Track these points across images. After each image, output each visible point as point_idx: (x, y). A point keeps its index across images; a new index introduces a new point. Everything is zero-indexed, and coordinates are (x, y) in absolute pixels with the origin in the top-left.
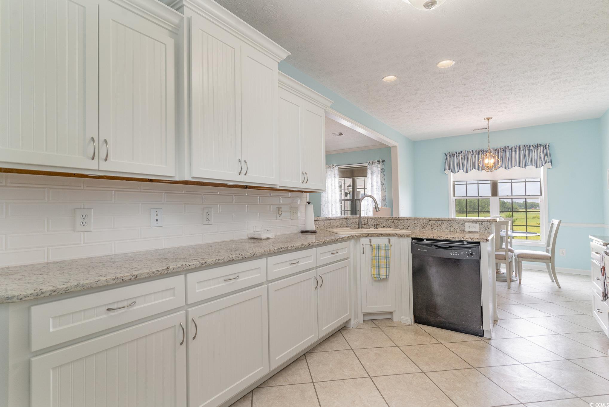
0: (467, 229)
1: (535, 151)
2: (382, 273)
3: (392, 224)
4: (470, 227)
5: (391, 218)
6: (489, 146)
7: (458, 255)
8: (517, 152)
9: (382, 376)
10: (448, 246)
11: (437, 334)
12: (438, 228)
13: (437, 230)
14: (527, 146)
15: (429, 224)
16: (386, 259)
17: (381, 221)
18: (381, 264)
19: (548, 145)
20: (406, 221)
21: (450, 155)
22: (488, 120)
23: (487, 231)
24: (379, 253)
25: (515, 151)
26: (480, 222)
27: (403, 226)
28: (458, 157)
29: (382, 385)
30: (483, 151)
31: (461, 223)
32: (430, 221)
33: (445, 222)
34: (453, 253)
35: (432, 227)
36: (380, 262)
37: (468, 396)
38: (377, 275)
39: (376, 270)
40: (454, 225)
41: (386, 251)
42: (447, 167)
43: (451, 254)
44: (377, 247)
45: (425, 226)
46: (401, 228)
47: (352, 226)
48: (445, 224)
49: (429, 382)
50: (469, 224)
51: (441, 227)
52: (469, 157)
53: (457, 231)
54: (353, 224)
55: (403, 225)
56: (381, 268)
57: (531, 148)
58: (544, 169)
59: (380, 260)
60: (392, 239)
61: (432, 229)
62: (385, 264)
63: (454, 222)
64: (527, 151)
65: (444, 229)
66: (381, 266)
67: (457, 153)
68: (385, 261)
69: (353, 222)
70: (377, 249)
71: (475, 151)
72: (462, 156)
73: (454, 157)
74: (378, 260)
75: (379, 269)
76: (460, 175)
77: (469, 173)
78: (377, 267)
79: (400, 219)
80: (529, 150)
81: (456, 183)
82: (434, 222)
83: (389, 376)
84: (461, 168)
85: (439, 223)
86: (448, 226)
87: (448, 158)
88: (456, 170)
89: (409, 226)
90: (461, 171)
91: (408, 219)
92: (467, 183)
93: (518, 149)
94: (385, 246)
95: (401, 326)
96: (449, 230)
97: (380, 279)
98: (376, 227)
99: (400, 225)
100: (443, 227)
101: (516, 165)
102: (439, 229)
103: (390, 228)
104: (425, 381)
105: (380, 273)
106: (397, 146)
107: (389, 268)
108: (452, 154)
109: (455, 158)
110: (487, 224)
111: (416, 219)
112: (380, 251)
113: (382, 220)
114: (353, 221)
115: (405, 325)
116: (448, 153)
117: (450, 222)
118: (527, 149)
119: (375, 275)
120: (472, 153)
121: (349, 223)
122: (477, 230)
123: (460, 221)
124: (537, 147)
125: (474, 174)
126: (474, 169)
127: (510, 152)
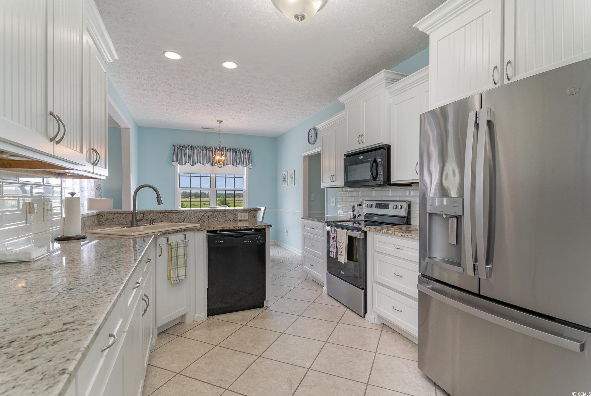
0: (239, 218)
1: (243, 154)
2: (181, 274)
3: (165, 217)
4: (241, 216)
5: (163, 212)
6: (220, 145)
7: (250, 241)
8: (231, 153)
9: (235, 381)
10: (242, 235)
11: (234, 319)
12: (214, 219)
13: (213, 220)
14: (238, 149)
15: (206, 216)
16: (185, 257)
17: (150, 215)
18: (179, 264)
19: (250, 150)
20: (182, 213)
21: (178, 147)
22: (220, 122)
23: (253, 218)
24: (177, 252)
25: (230, 152)
26: (249, 212)
27: (178, 220)
28: (185, 150)
29: (244, 389)
30: (207, 148)
31: (234, 213)
32: (207, 212)
33: (221, 213)
34: (246, 241)
35: (208, 219)
36: (178, 262)
37: (301, 356)
38: (176, 277)
39: (175, 272)
40: (228, 215)
41: (184, 248)
42: (175, 158)
43: (245, 242)
44: (175, 245)
45: (202, 218)
46: (175, 221)
47: (107, 223)
48: (221, 215)
49: (271, 362)
50: (241, 213)
51: (217, 218)
52: (195, 151)
53: (231, 220)
54: (109, 221)
55: (178, 218)
56: (180, 268)
57: (240, 152)
58: (247, 168)
59: (179, 259)
60: (188, 234)
61: (209, 220)
62: (184, 263)
63: (229, 212)
64: (238, 153)
65: (220, 219)
66: (180, 266)
67: (185, 147)
68: (184, 259)
69: (107, 219)
70: (175, 248)
71: (200, 147)
72: (189, 150)
73: (181, 149)
74: (176, 260)
75: (177, 270)
76: (187, 168)
77: (195, 166)
78: (175, 268)
79: (175, 212)
80: (239, 152)
81: (181, 174)
82: (211, 213)
83: (241, 377)
84: (187, 161)
85: (215, 214)
86: (223, 217)
87: (176, 150)
88: (184, 163)
89: (184, 219)
90: (188, 164)
91: (184, 212)
92: (191, 175)
93: (231, 151)
94: (183, 243)
95: (197, 326)
96: (224, 220)
97: (179, 281)
98: (152, 223)
99: (175, 218)
100: (218, 218)
101: (230, 164)
102: (216, 220)
103: (163, 222)
104: (268, 363)
105: (179, 274)
106: (129, 128)
107: (187, 266)
108: (180, 147)
109: (183, 150)
110: (254, 213)
111: (193, 211)
112: (179, 249)
113: (152, 214)
114: (108, 217)
115: (200, 322)
116: (176, 145)
117: (225, 213)
118: (237, 151)
119: (174, 278)
120: (197, 149)
121: (101, 220)
122: (246, 218)
123: (234, 211)
124: (244, 151)
125: (198, 168)
126: (199, 163)
127: (226, 152)
